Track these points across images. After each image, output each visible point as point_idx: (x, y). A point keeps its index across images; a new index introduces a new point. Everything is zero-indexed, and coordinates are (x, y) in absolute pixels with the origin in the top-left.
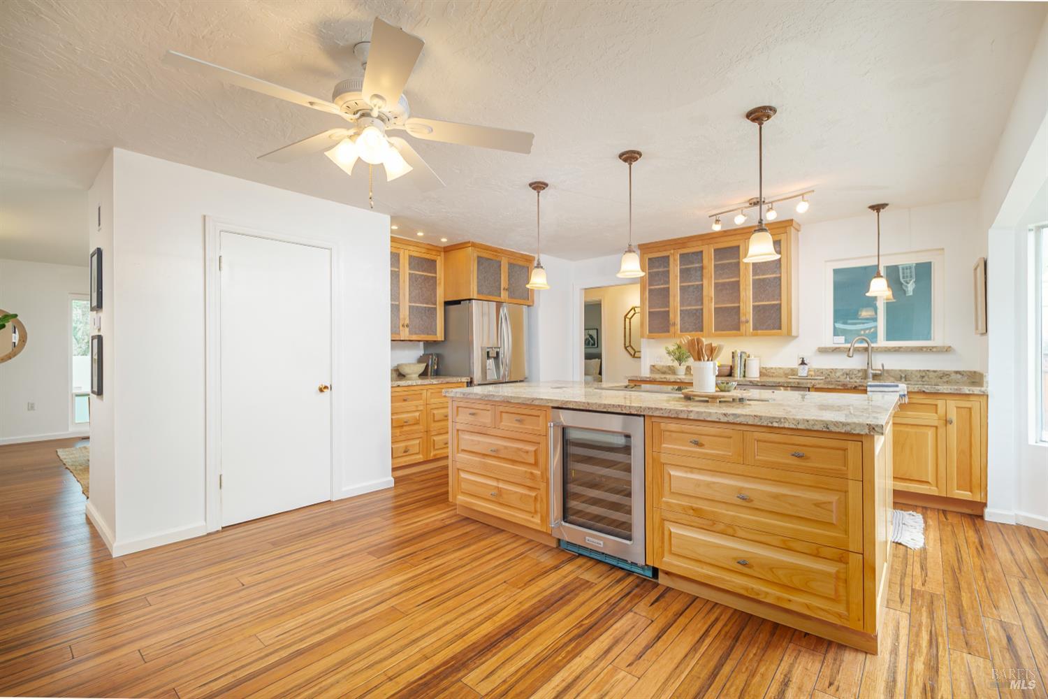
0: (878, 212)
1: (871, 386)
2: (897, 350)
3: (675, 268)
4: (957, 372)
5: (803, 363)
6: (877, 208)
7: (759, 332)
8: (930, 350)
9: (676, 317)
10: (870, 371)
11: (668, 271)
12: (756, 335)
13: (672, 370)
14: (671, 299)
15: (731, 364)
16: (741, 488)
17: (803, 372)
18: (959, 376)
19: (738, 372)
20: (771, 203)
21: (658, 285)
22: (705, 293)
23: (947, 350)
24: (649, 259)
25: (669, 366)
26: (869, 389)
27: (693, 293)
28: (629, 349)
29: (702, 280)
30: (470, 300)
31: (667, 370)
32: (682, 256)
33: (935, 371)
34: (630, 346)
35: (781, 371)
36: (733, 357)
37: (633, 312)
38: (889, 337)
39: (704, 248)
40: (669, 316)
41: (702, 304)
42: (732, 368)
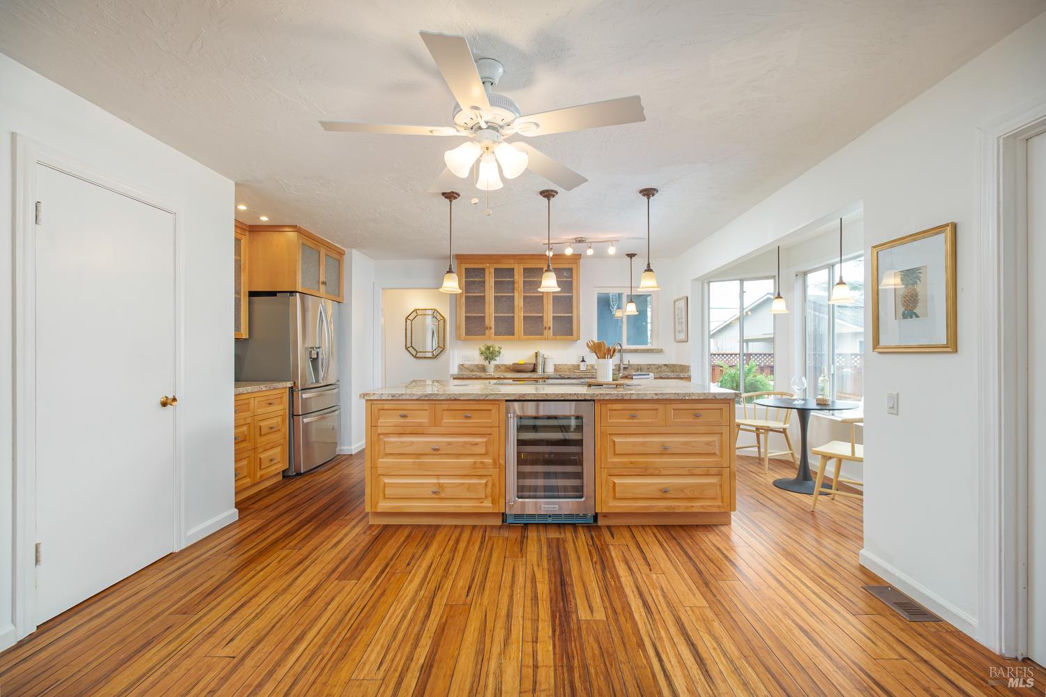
0: (631, 258)
1: (635, 375)
2: (636, 351)
3: (490, 280)
4: (665, 365)
5: (583, 361)
6: (631, 256)
7: (558, 337)
8: (648, 351)
9: (490, 321)
10: (622, 366)
11: (484, 282)
12: (556, 339)
13: (483, 369)
14: (487, 306)
15: (534, 362)
16: (664, 442)
17: (583, 367)
18: (666, 368)
19: (540, 369)
20: (590, 243)
21: (474, 293)
22: (516, 303)
23: (660, 351)
24: (466, 269)
25: (477, 365)
26: (634, 377)
27: (504, 302)
28: (411, 349)
29: (514, 293)
30: (292, 293)
31: (475, 369)
32: (496, 270)
33: (654, 365)
34: (412, 346)
35: (566, 367)
36: (536, 356)
37: (414, 314)
38: (629, 342)
39: (516, 267)
40: (484, 321)
41: (513, 313)
42: (535, 366)
